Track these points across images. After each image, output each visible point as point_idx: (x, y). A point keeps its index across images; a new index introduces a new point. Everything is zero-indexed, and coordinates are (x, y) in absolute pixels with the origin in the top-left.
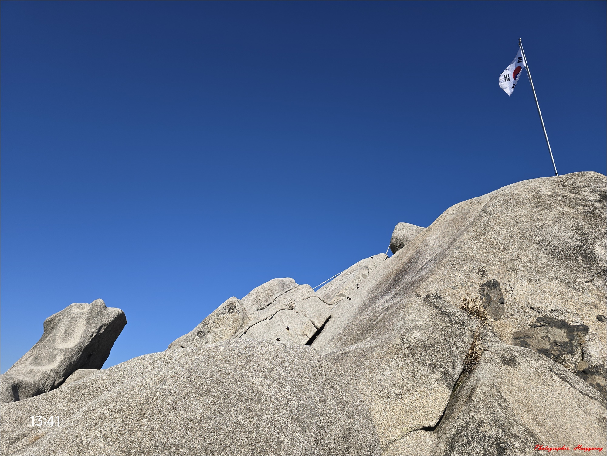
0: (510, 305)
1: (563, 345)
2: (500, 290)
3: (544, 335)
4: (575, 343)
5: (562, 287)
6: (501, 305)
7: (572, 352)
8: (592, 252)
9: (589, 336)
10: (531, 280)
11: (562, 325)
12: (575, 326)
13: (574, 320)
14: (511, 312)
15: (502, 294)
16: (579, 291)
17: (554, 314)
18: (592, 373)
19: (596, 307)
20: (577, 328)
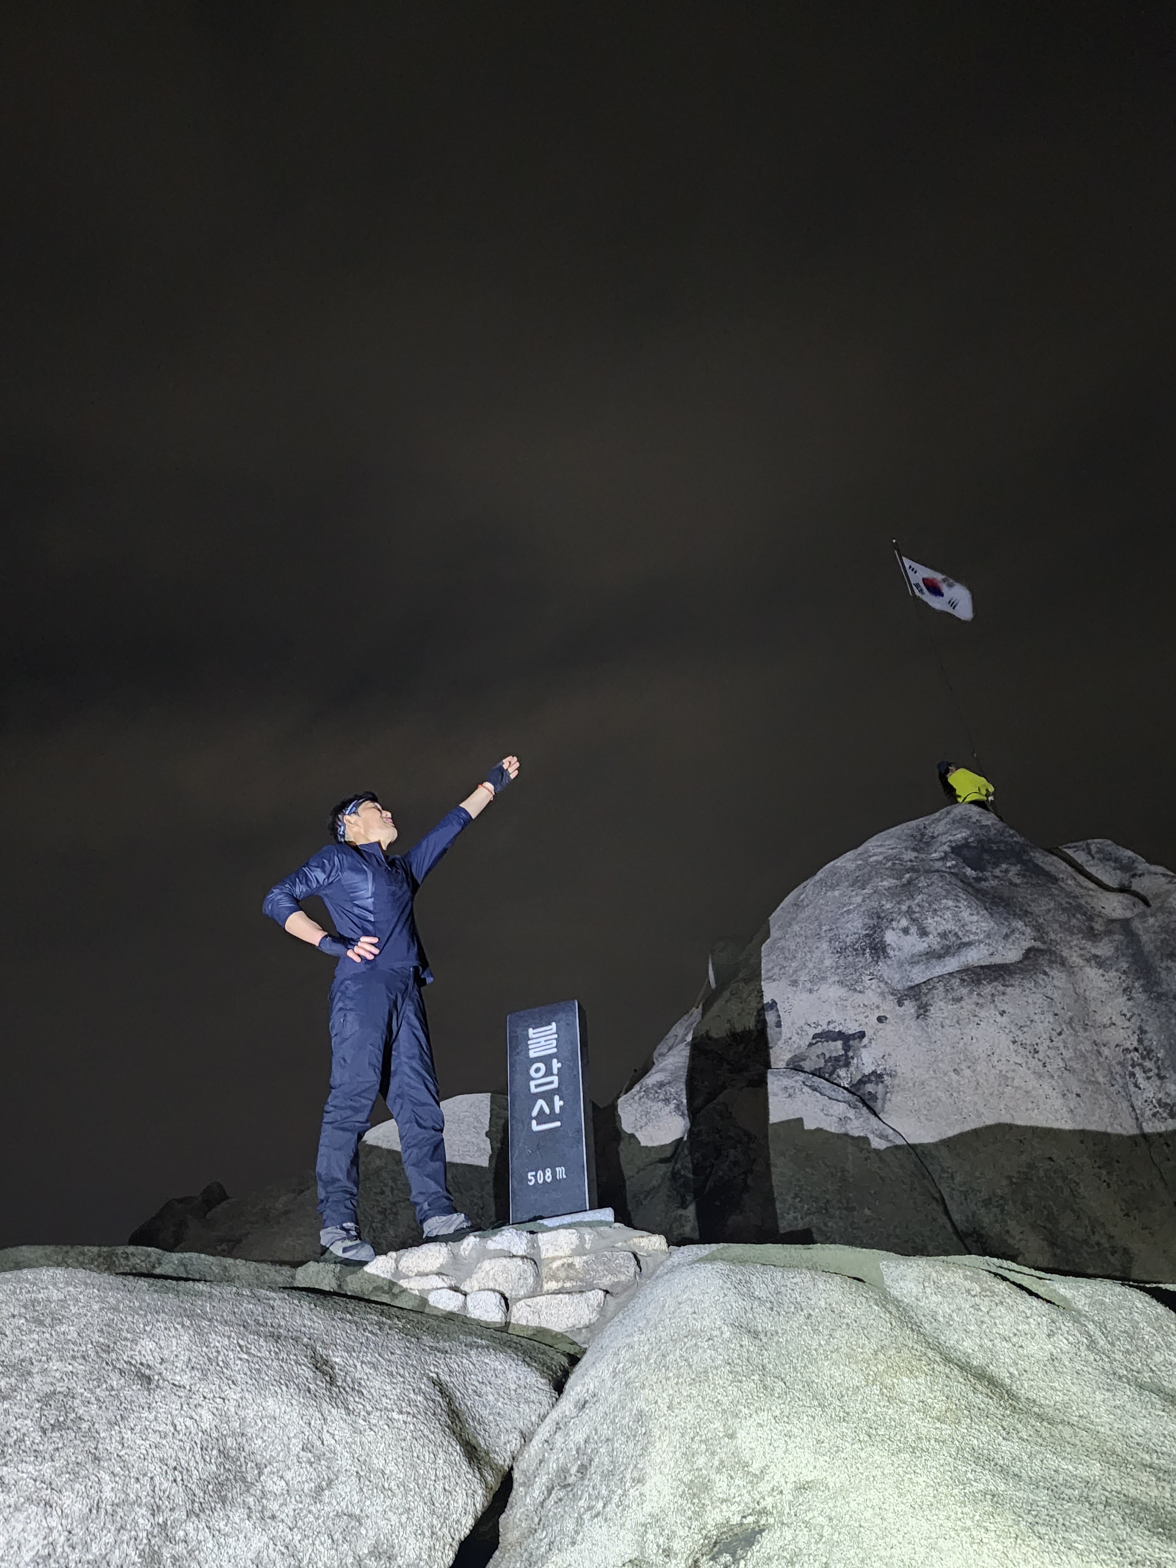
0: (788, 1027)
1: (837, 1059)
2: (777, 1010)
3: (819, 1053)
4: (850, 1054)
5: (842, 992)
6: (778, 1029)
7: (847, 1065)
8: (882, 942)
9: (865, 1041)
10: (811, 991)
11: (840, 1035)
12: (850, 1035)
13: (852, 1028)
14: (789, 1036)
15: (779, 1016)
16: (860, 992)
17: (831, 1027)
18: (865, 1083)
19: (878, 1007)
20: (853, 1037)
